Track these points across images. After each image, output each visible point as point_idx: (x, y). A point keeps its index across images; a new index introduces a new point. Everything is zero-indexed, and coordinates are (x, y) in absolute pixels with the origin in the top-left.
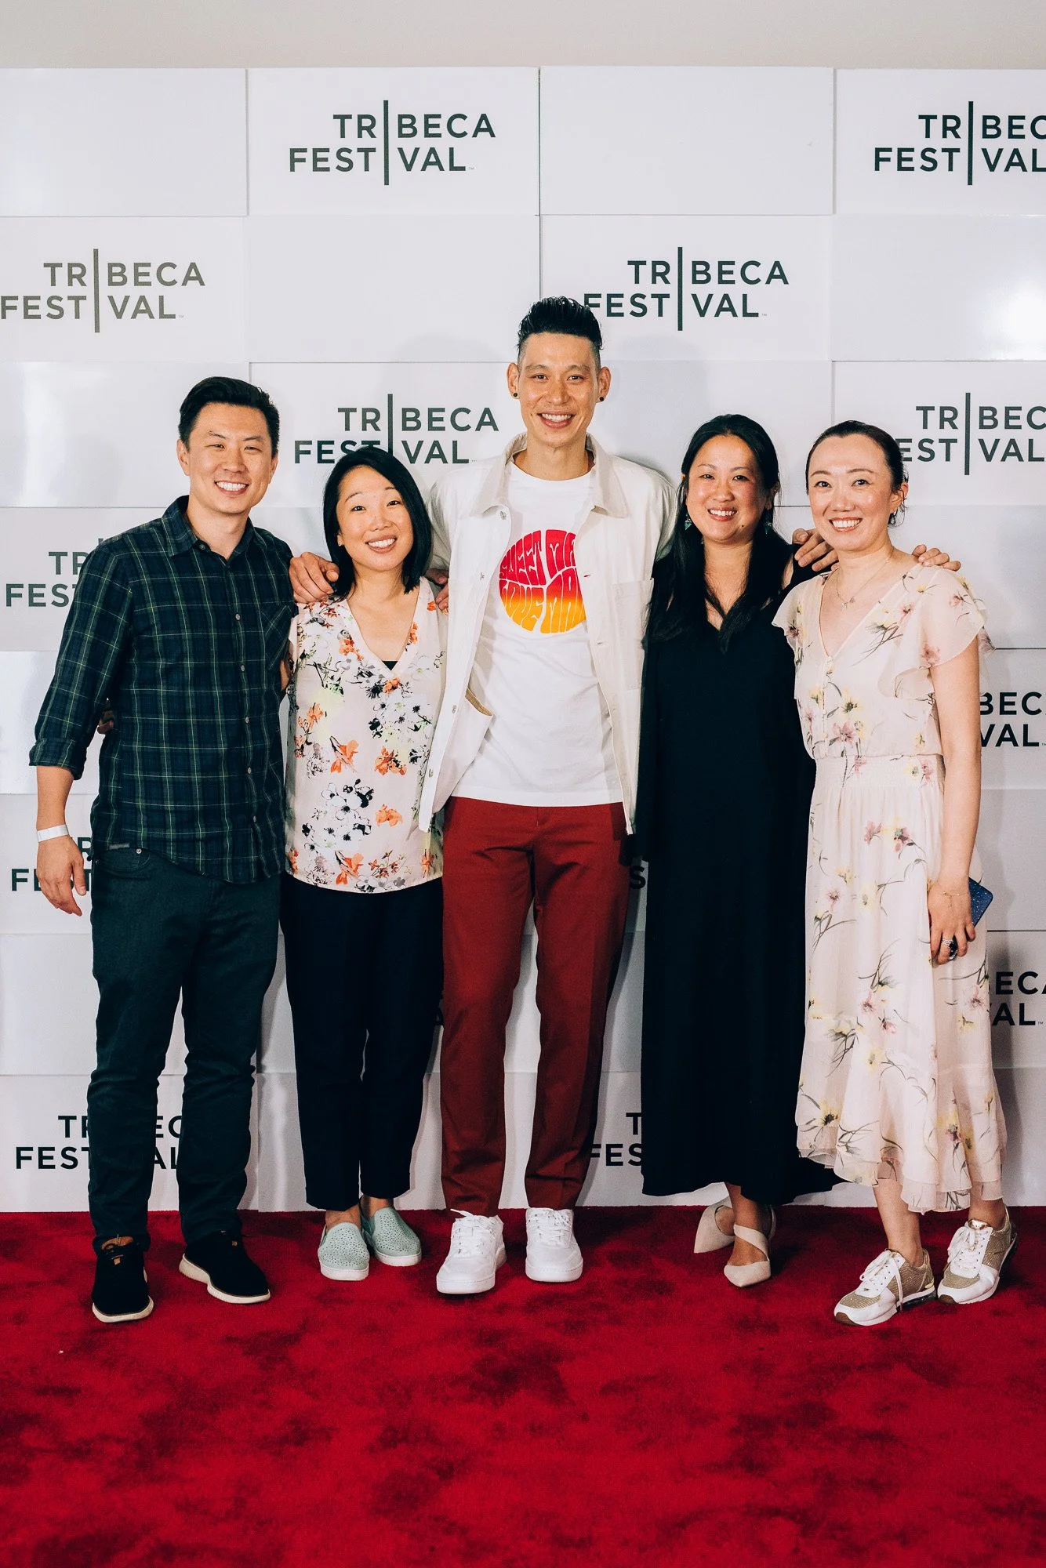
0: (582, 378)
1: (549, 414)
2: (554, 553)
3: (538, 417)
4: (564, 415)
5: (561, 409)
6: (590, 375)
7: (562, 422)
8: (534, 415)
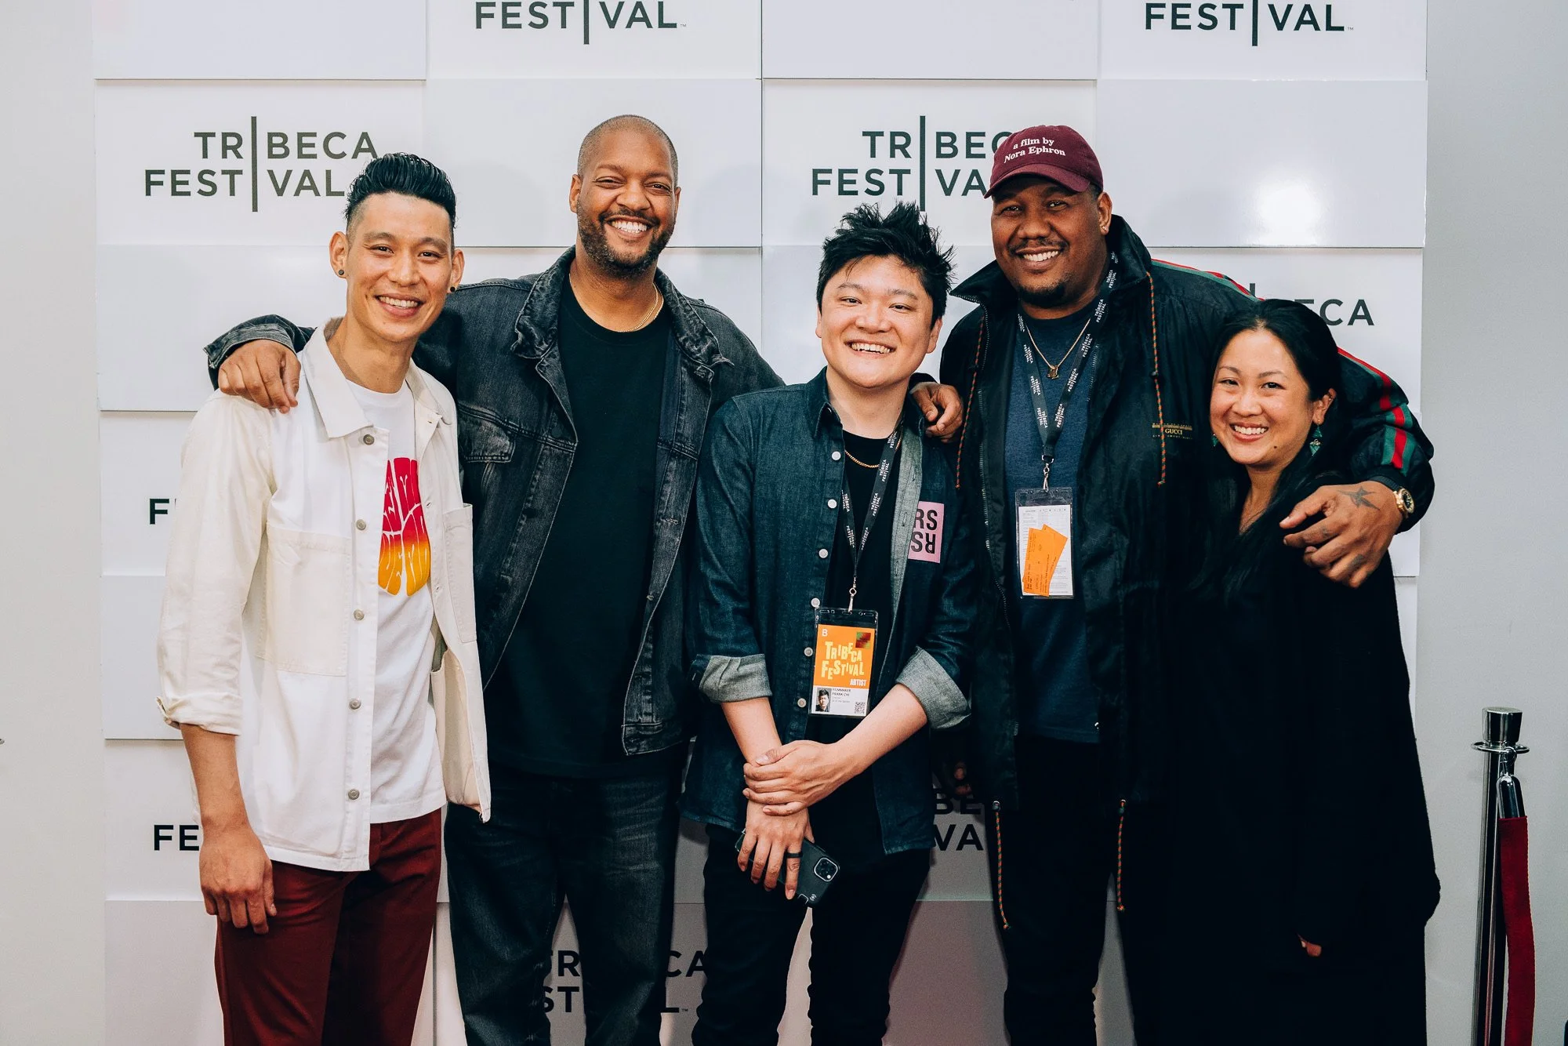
0: (437, 255)
1: (390, 298)
2: (405, 487)
3: (376, 301)
4: (411, 301)
5: (407, 292)
6: (446, 254)
7: (410, 308)
8: (370, 297)
